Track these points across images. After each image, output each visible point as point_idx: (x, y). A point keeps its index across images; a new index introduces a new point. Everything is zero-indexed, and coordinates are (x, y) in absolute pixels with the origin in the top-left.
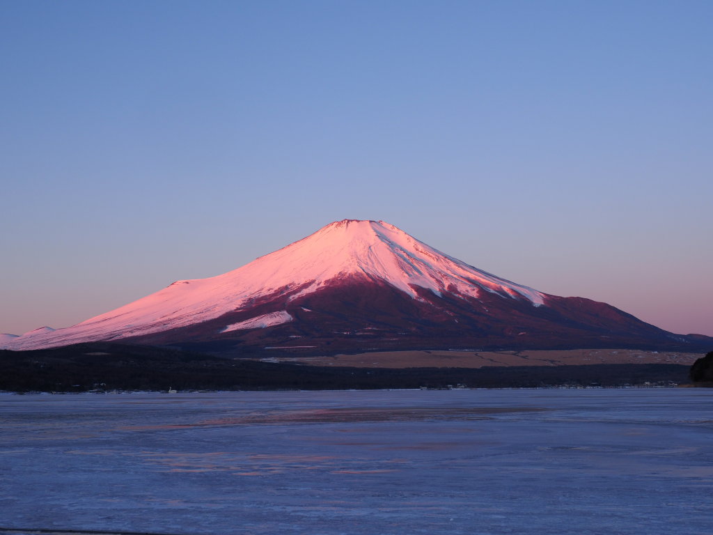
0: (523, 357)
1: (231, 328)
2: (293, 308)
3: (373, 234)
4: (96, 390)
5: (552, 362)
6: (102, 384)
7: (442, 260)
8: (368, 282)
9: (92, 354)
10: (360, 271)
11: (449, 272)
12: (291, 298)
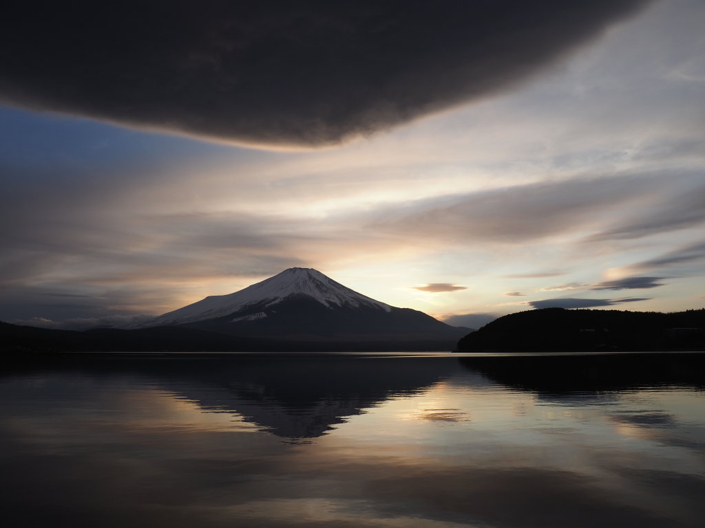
2: (267, 311)
12: (266, 306)
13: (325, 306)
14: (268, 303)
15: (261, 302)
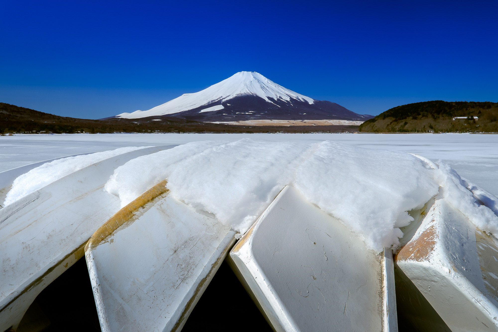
0: (304, 122)
1: (203, 111)
2: (224, 104)
3: (252, 77)
4: (156, 132)
5: (314, 124)
6: (158, 131)
7: (277, 87)
9: (155, 120)
11: (279, 91)
12: (224, 100)
15: (220, 98)
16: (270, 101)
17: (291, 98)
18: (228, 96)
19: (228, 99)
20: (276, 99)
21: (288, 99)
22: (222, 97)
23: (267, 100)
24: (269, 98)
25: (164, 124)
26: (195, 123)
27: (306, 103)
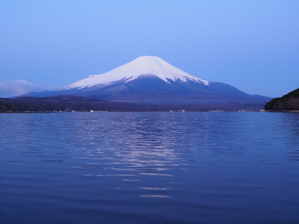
2: (127, 85)
3: (153, 61)
5: (211, 103)
8: (151, 77)
9: (64, 99)
10: (149, 73)
11: (178, 74)
12: (126, 81)
13: (165, 82)
14: (127, 80)
15: (123, 79)
16: (169, 83)
17: (188, 79)
18: (131, 77)
19: (131, 80)
20: (174, 81)
21: (185, 81)
22: (125, 78)
23: (166, 81)
24: (168, 79)
25: (73, 102)
26: (101, 102)
27: (202, 84)
